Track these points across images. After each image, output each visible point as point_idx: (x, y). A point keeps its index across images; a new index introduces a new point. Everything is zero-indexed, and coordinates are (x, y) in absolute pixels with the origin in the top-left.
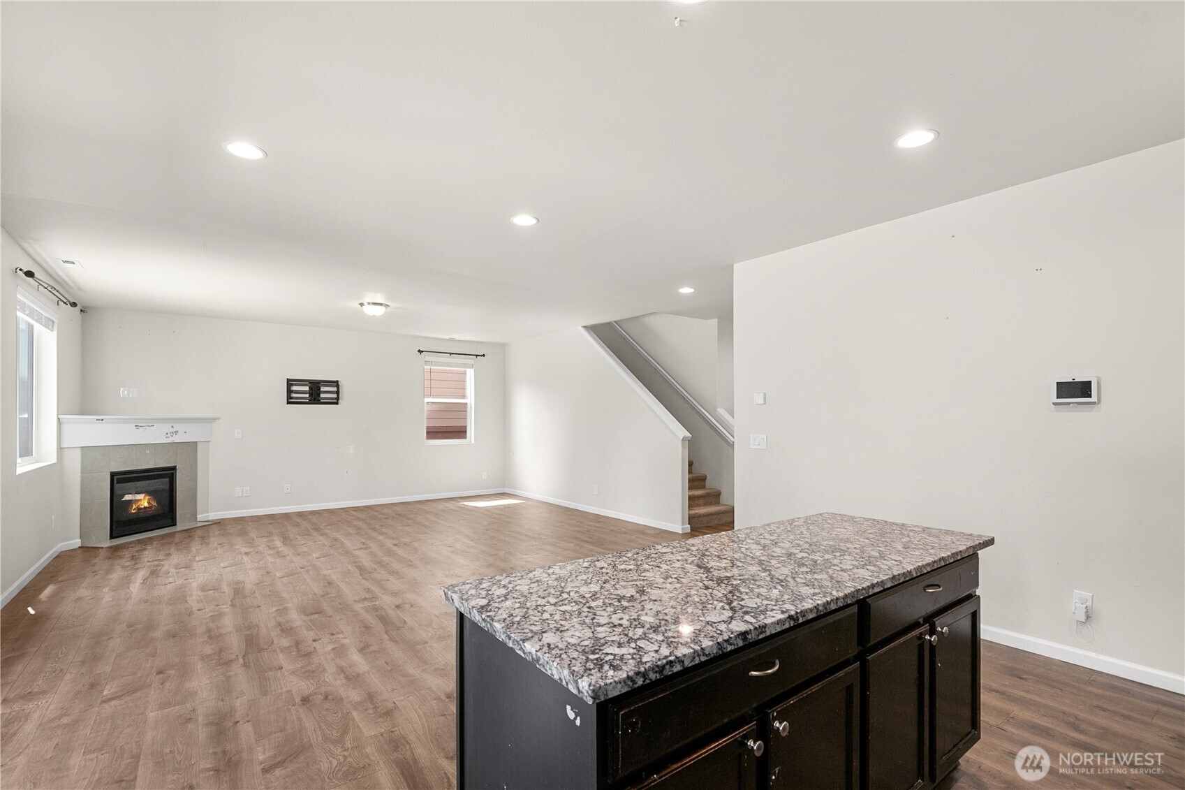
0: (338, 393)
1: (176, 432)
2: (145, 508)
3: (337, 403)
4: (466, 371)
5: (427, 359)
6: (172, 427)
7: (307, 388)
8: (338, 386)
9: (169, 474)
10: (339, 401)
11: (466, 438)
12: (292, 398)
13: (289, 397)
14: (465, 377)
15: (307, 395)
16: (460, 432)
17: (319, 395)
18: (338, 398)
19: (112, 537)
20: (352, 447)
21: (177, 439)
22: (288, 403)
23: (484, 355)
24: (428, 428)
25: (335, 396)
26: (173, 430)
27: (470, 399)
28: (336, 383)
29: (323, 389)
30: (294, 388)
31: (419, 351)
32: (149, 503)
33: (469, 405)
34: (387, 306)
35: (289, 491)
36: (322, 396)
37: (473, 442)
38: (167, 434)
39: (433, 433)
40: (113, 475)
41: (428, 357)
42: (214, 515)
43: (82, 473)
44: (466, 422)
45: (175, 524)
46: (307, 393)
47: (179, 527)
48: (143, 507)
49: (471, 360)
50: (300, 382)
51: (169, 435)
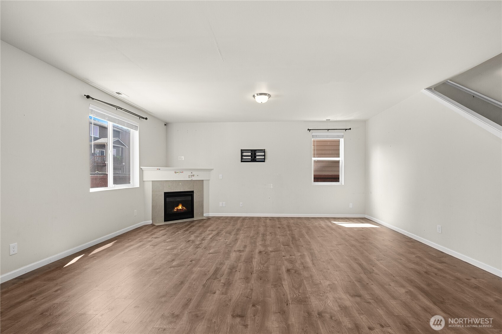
0: (264, 155)
1: (193, 175)
2: (180, 209)
3: (264, 161)
4: (339, 140)
5: (314, 134)
6: (192, 173)
7: (250, 154)
8: (264, 152)
9: (190, 194)
10: (265, 160)
11: (339, 182)
12: (243, 159)
13: (242, 159)
14: (339, 144)
15: (250, 157)
16: (336, 179)
17: (255, 157)
18: (264, 159)
19: (165, 221)
20: (272, 185)
21: (194, 178)
22: (242, 161)
23: (350, 129)
24: (314, 175)
25: (263, 157)
26: (192, 174)
27: (341, 159)
28: (264, 151)
29: (257, 154)
30: (244, 154)
31: (308, 130)
32: (182, 207)
33: (340, 162)
34: (269, 96)
35: (242, 206)
36: (257, 157)
37: (343, 184)
38: (189, 176)
39: (318, 179)
40: (165, 193)
41: (314, 133)
42: (211, 215)
43: (152, 192)
44: (339, 173)
45: (193, 217)
46: (250, 156)
47: (195, 219)
48: (179, 209)
49: (342, 133)
50: (247, 151)
51: (190, 177)
